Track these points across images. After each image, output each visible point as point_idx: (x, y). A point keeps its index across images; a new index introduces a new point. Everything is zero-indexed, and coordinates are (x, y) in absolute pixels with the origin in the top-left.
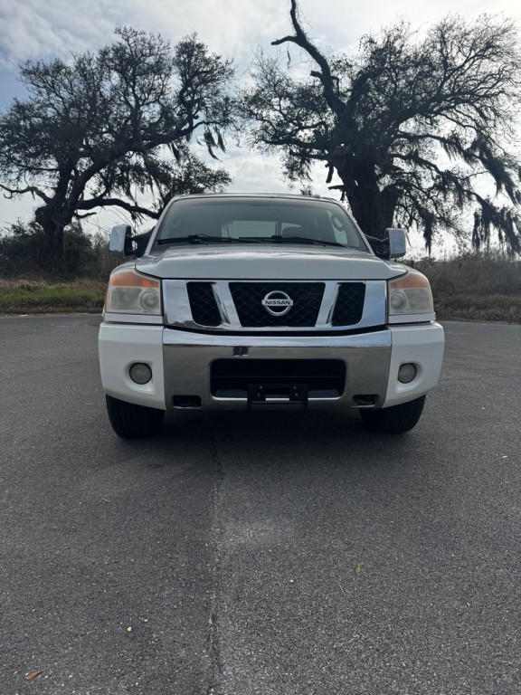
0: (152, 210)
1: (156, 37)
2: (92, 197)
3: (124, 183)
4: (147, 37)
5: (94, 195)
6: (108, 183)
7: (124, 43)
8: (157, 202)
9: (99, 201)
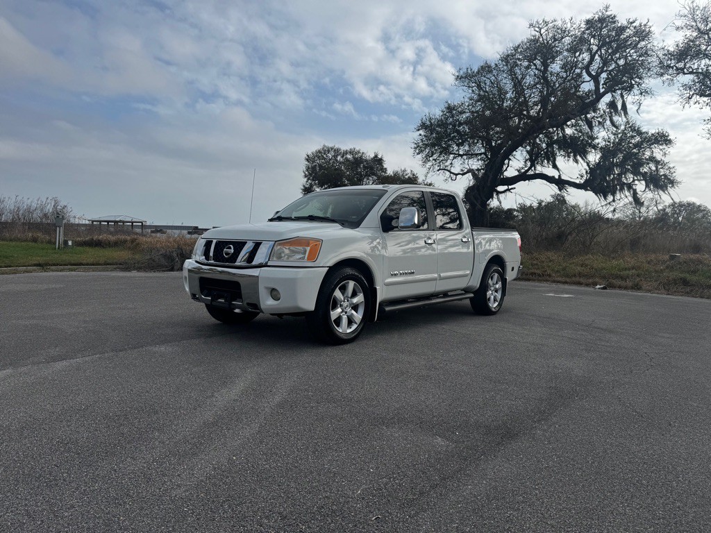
0: (577, 181)
1: (568, 21)
2: (517, 173)
3: (551, 158)
4: (559, 23)
5: (519, 171)
6: (534, 158)
7: (538, 34)
8: (584, 172)
9: (523, 176)
